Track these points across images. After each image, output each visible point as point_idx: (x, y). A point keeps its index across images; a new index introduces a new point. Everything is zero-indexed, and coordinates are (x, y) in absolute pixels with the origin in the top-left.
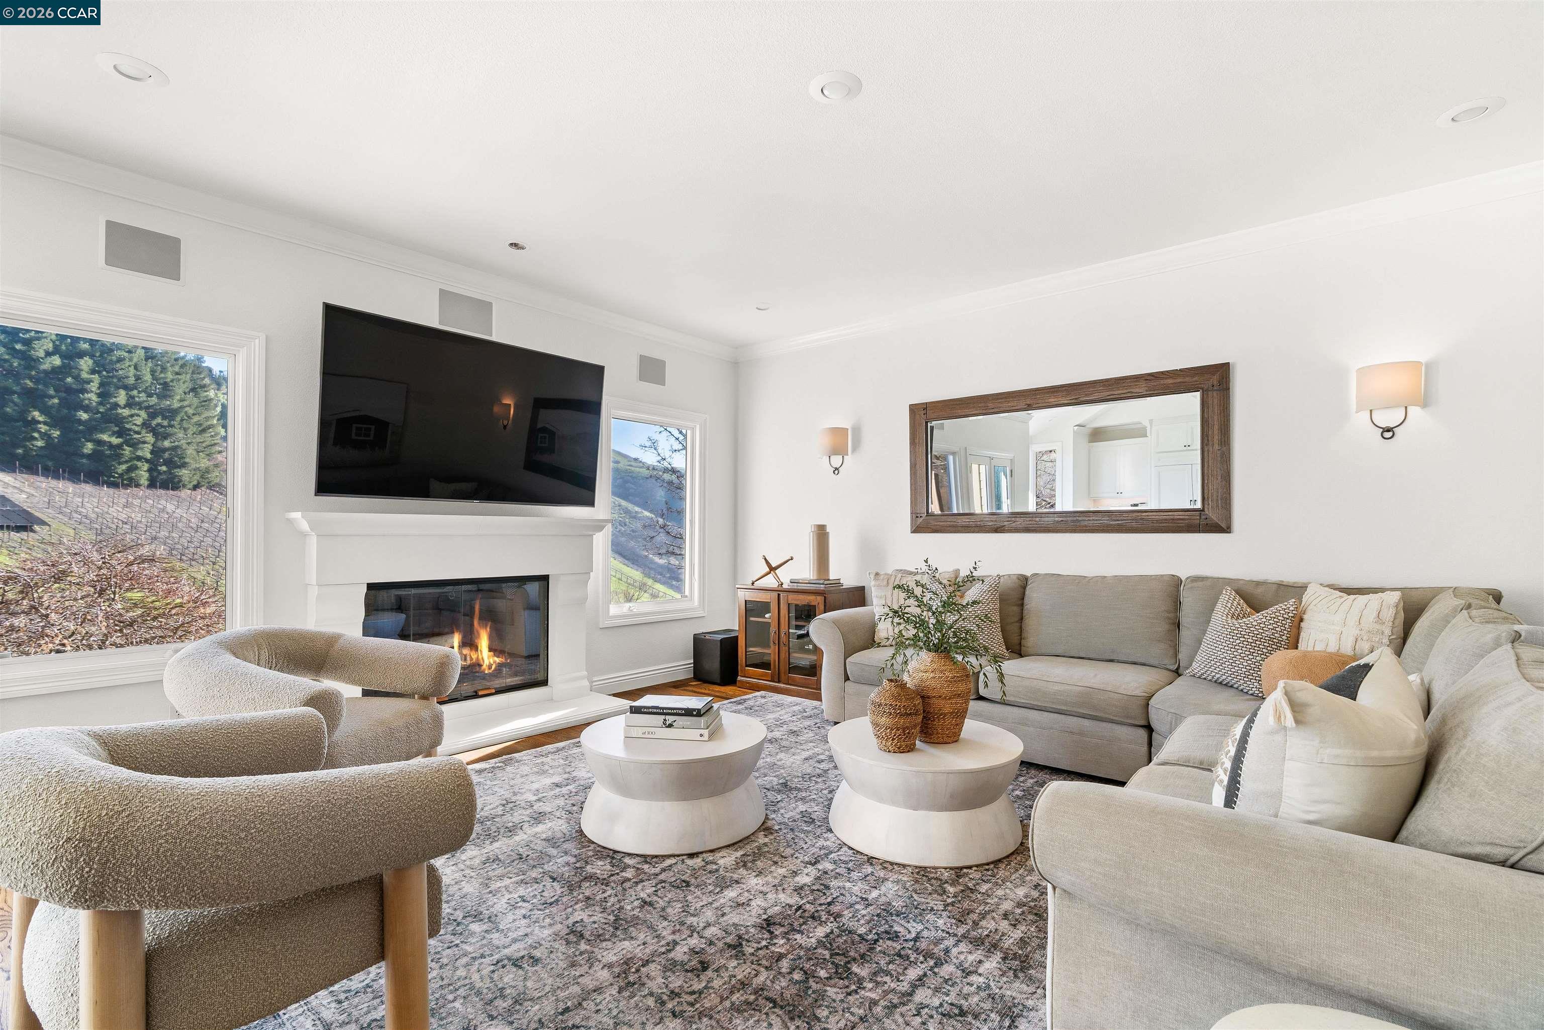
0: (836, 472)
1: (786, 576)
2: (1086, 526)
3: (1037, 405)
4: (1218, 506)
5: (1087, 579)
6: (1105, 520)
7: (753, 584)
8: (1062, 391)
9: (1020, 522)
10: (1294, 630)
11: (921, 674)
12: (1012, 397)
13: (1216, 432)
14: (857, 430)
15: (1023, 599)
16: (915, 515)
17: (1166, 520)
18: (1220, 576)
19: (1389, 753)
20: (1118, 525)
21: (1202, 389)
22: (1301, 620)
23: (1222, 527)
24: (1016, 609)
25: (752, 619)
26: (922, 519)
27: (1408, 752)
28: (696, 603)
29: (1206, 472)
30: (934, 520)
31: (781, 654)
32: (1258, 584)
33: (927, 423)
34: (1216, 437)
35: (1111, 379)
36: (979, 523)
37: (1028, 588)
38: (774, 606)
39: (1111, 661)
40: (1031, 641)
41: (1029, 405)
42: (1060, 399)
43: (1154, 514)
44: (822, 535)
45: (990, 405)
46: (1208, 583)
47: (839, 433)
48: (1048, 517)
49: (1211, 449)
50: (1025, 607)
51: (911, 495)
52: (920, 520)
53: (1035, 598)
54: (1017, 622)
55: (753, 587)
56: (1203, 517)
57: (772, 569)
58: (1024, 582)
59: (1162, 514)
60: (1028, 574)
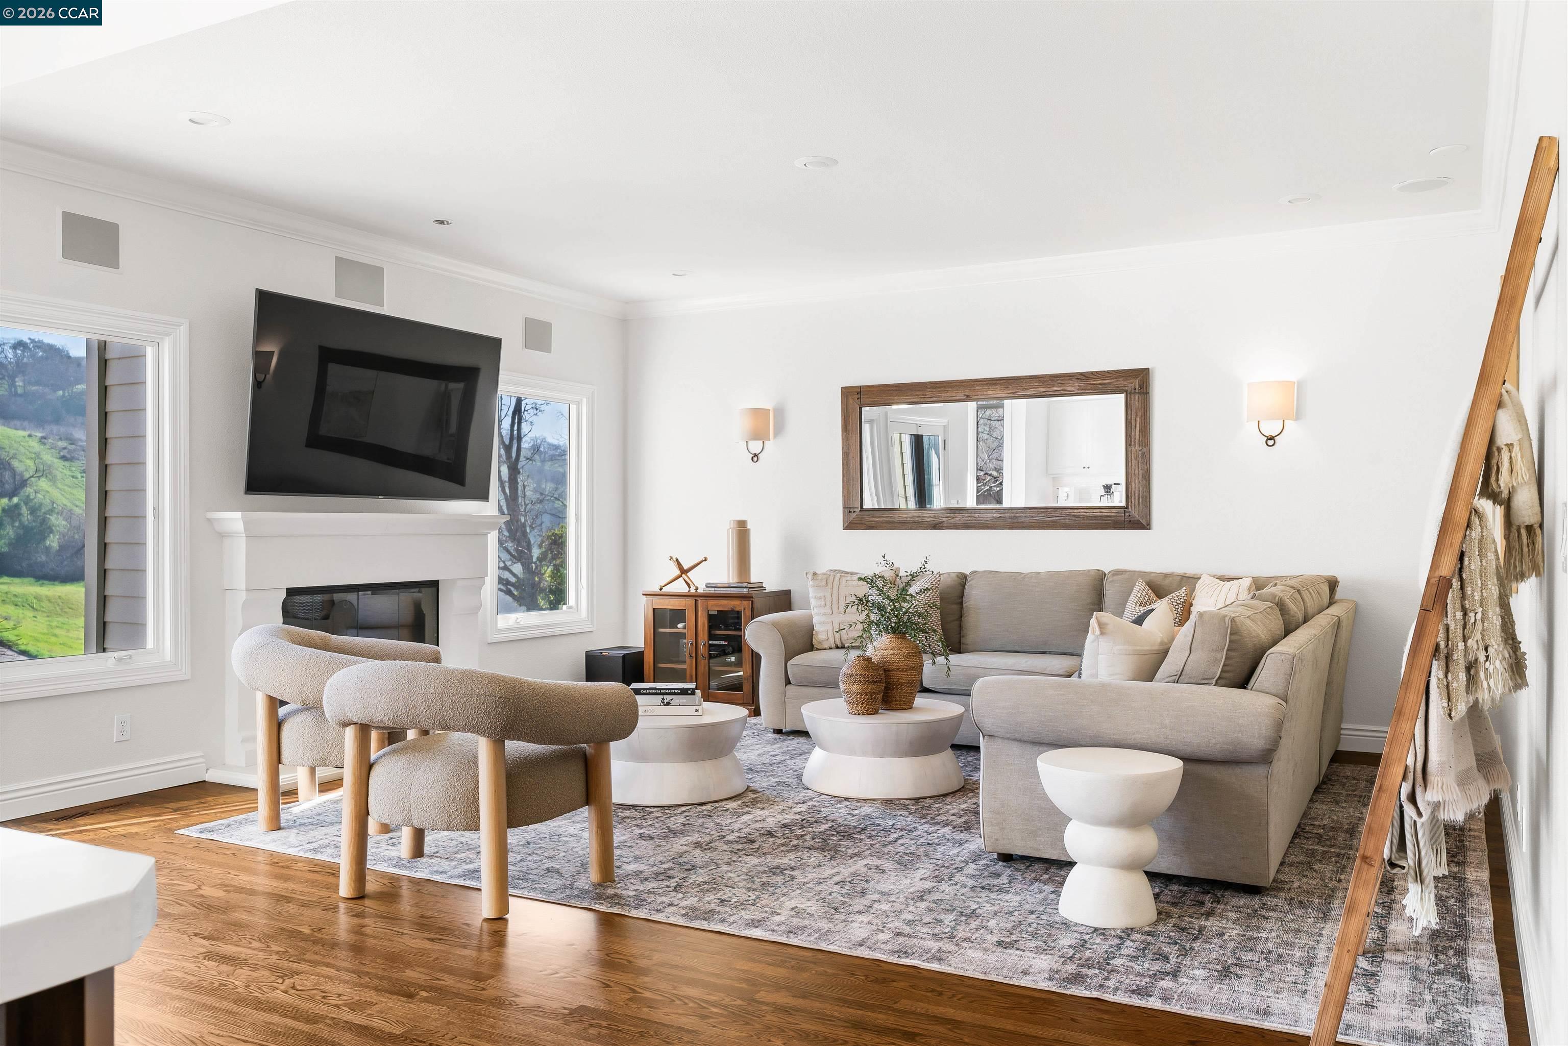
0: (755, 459)
1: (701, 580)
2: (1023, 523)
3: (976, 397)
4: (1139, 503)
5: (1023, 575)
6: (1041, 517)
7: (661, 589)
8: (1001, 384)
9: (959, 519)
10: (1185, 613)
11: (882, 652)
12: (951, 387)
13: (1138, 433)
14: (780, 412)
15: (962, 597)
16: (848, 510)
17: (1095, 517)
18: (1138, 570)
19: (1146, 648)
20: (1053, 521)
21: (1126, 391)
22: (1191, 605)
23: (1142, 524)
24: (955, 607)
25: (661, 630)
26: (855, 514)
27: (1156, 648)
28: (584, 614)
29: (1129, 470)
30: (869, 515)
31: (699, 668)
32: (1166, 576)
33: (860, 408)
34: (1138, 438)
35: (1046, 375)
36: (917, 519)
37: (967, 586)
38: (690, 615)
39: (1044, 653)
40: (971, 637)
41: (968, 396)
42: (998, 392)
43: (1086, 510)
44: (742, 532)
45: (929, 394)
46: (1126, 576)
47: (759, 414)
48: (986, 513)
49: (1133, 449)
50: (965, 605)
51: (844, 488)
52: (853, 516)
53: (975, 595)
54: (956, 620)
55: (661, 593)
56: (1127, 514)
57: (684, 571)
58: (963, 580)
59: (1092, 511)
60: (967, 572)
